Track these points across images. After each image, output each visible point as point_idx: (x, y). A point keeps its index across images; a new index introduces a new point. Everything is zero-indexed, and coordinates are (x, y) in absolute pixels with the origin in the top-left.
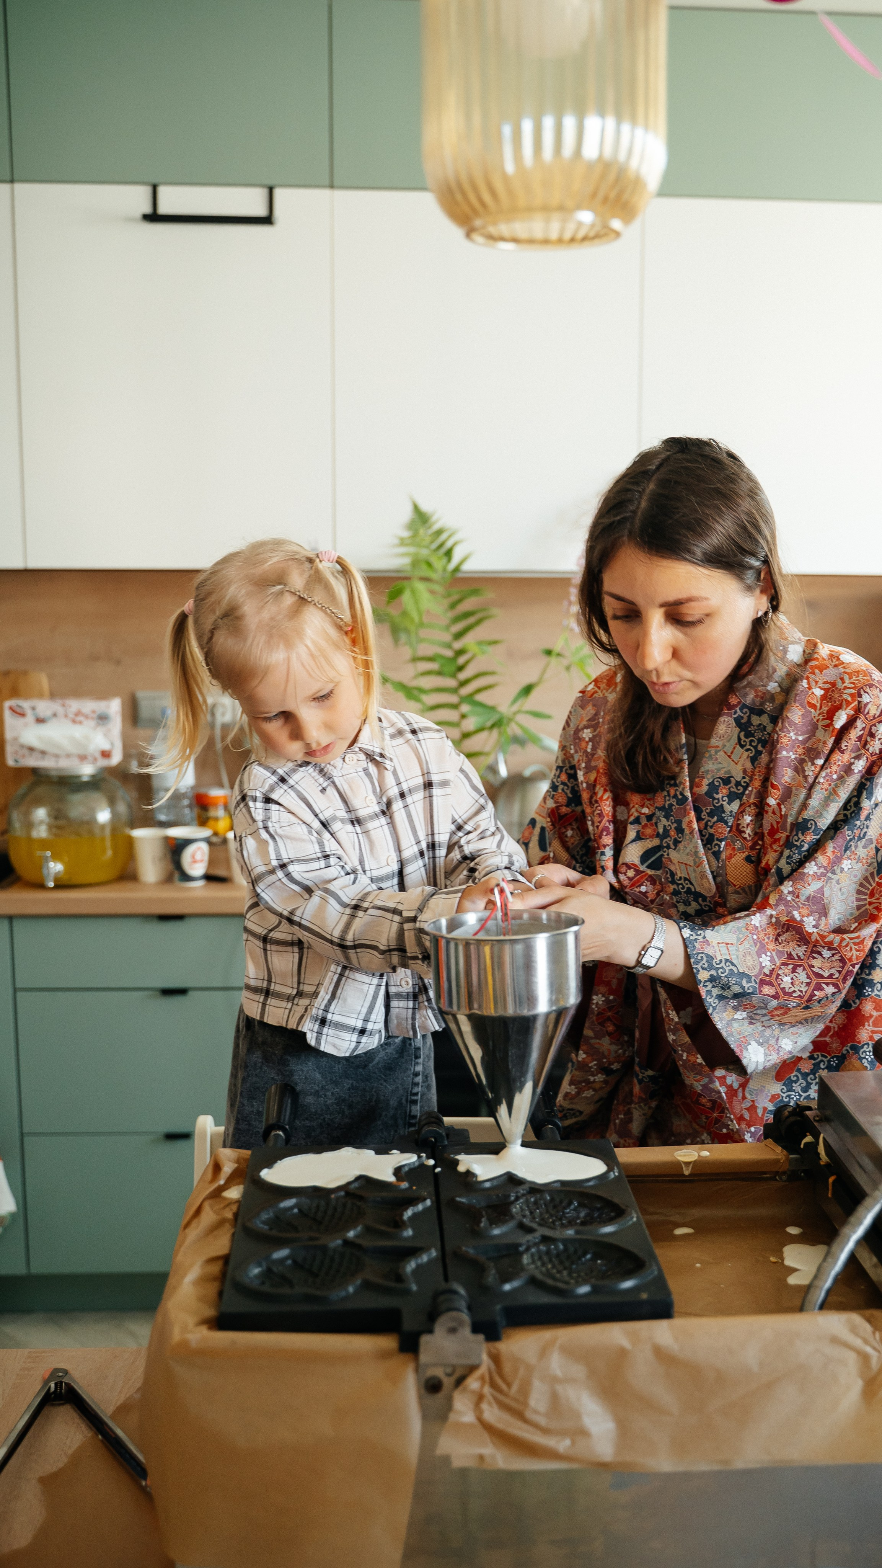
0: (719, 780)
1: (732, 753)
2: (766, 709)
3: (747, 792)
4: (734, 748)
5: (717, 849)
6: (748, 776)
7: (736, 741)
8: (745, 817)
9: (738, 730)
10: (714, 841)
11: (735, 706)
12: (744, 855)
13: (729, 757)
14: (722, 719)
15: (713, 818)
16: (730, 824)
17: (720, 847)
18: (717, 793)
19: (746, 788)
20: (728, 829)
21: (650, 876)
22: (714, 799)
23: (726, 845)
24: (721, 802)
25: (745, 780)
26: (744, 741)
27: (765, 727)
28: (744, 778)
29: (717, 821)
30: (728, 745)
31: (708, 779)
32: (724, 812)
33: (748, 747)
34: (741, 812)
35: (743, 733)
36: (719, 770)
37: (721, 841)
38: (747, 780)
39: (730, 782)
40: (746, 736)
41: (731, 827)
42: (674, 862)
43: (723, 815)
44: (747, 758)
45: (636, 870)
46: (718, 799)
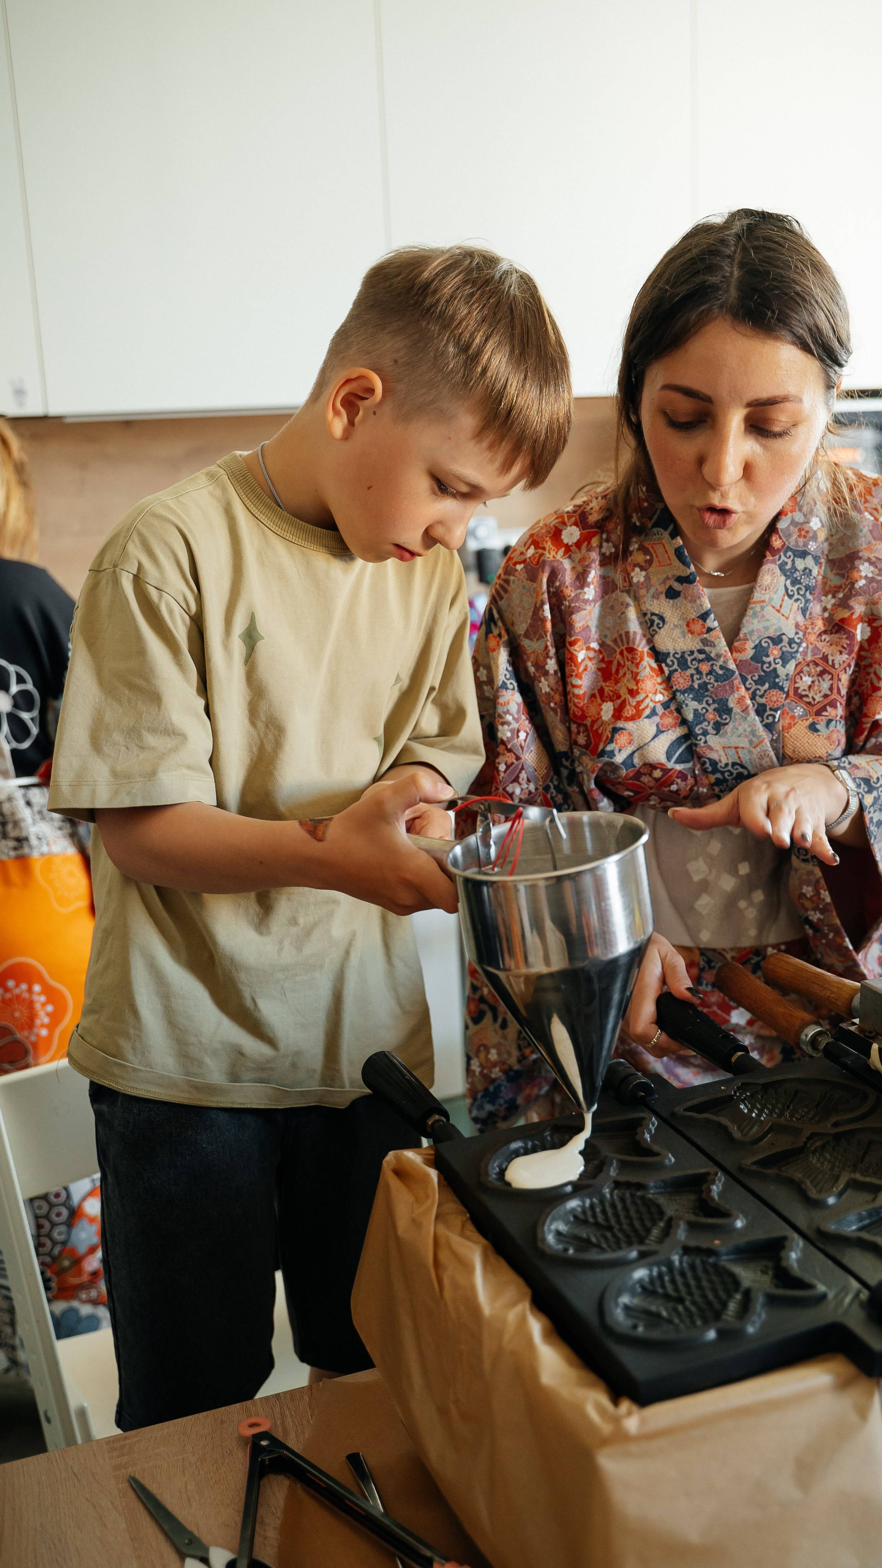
0: (767, 640)
1: (781, 606)
2: (810, 549)
3: (801, 649)
4: (783, 600)
5: (771, 719)
6: (801, 631)
7: (784, 592)
8: (804, 679)
9: (783, 578)
10: (765, 711)
11: (779, 550)
12: (808, 723)
13: (779, 611)
14: (765, 568)
15: (763, 685)
16: (786, 690)
17: (774, 717)
18: (767, 656)
19: (799, 645)
20: (784, 696)
21: (680, 772)
22: (763, 663)
23: (782, 714)
24: (773, 666)
25: (798, 636)
26: (792, 591)
27: (810, 571)
28: (797, 633)
29: (770, 688)
30: (775, 596)
31: (753, 641)
32: (778, 676)
33: (796, 596)
34: (798, 674)
35: (788, 582)
36: (766, 628)
37: (776, 710)
38: (801, 634)
39: (781, 641)
40: (793, 584)
41: (788, 694)
42: (715, 749)
43: (777, 680)
44: (798, 609)
45: (662, 770)
46: (770, 663)
